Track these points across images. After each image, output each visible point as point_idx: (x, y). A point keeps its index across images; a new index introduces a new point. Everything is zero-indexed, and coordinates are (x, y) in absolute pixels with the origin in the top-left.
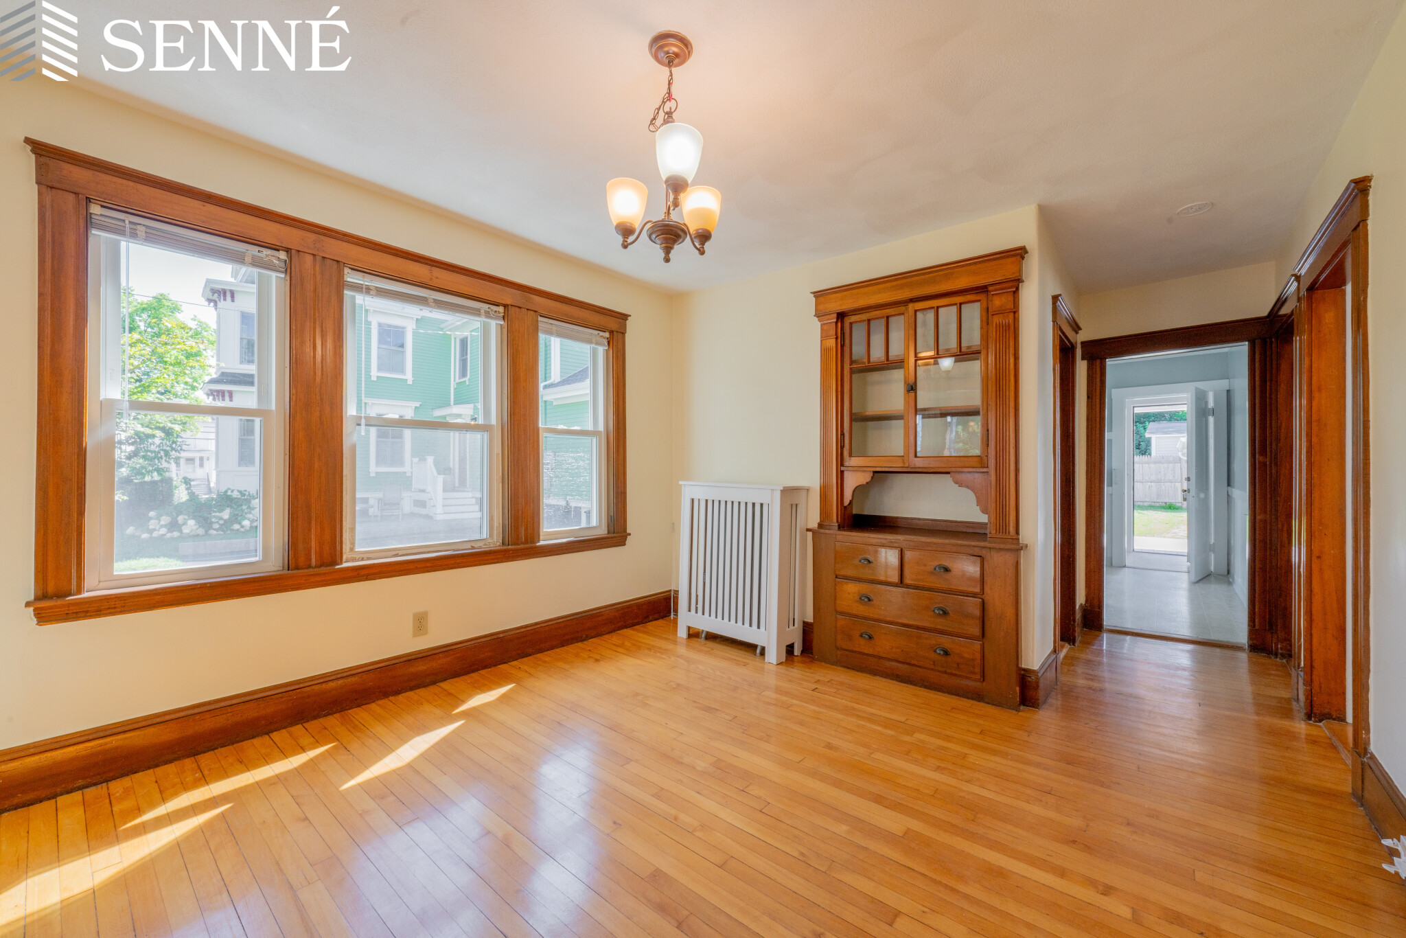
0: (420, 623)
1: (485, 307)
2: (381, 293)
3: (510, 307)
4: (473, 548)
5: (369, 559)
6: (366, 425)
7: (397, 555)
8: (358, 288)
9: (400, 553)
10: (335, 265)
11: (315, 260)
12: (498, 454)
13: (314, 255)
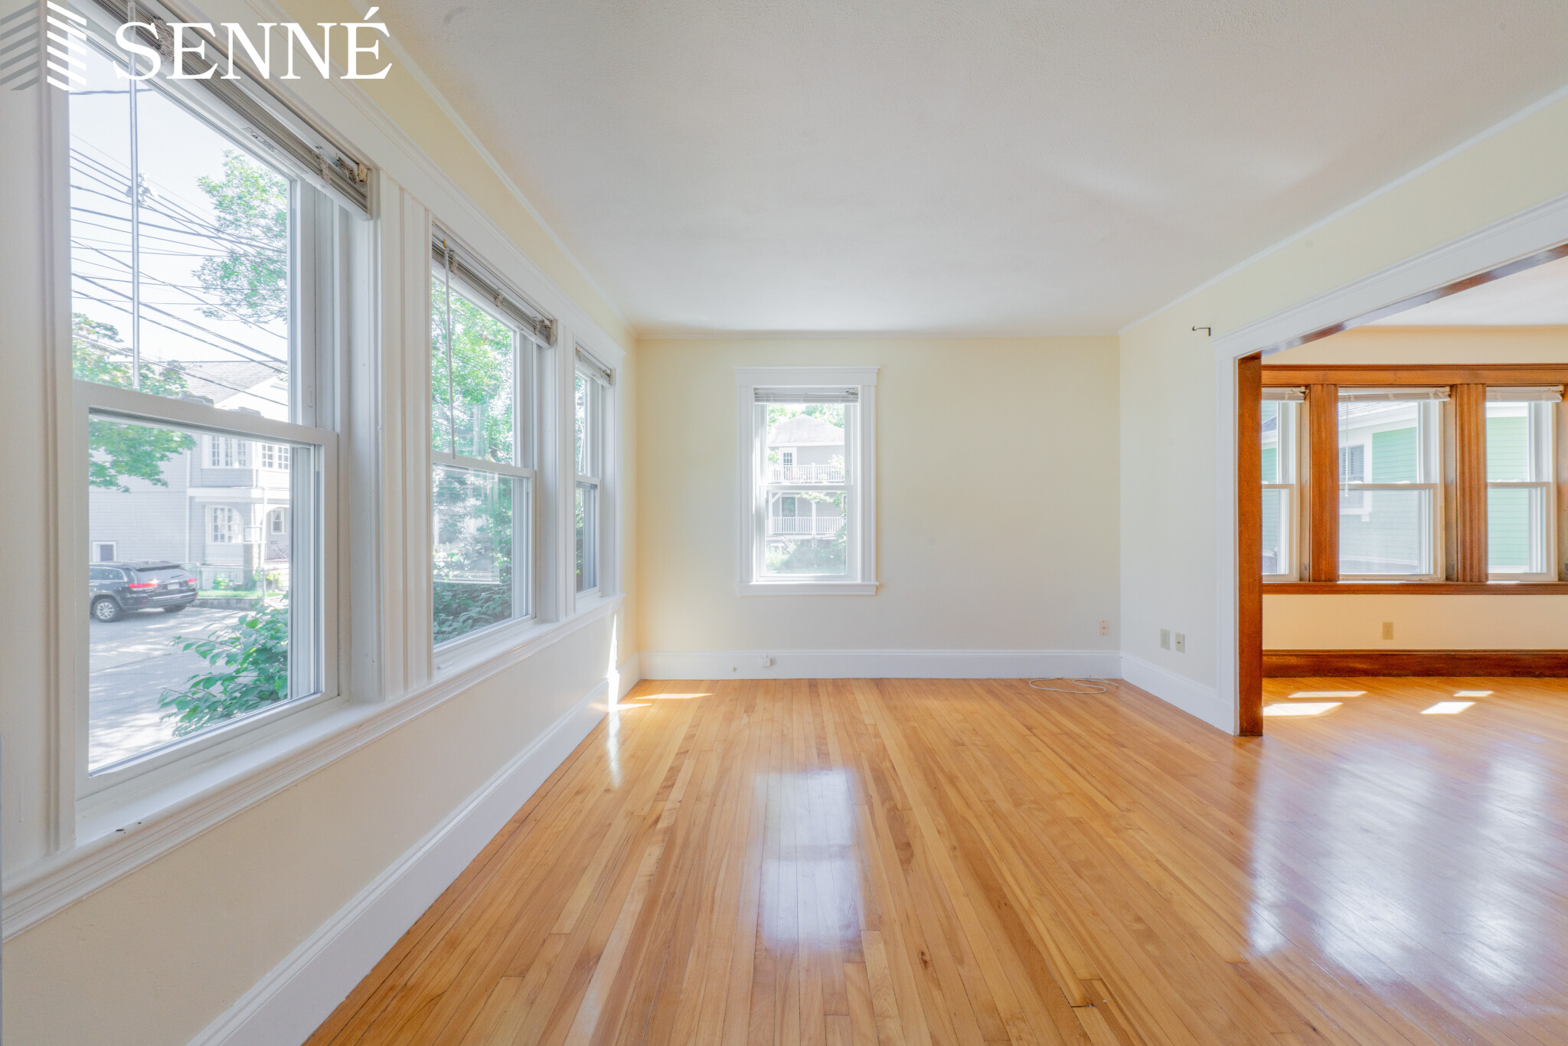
0: (1388, 630)
1: (1432, 390)
2: (1358, 398)
3: (1459, 386)
4: (1421, 580)
5: (1347, 580)
6: (1350, 490)
7: (1365, 580)
8: (1348, 399)
9: (1368, 578)
10: (1333, 387)
11: (1323, 388)
12: (1441, 507)
13: (1322, 385)
